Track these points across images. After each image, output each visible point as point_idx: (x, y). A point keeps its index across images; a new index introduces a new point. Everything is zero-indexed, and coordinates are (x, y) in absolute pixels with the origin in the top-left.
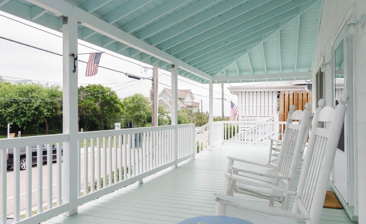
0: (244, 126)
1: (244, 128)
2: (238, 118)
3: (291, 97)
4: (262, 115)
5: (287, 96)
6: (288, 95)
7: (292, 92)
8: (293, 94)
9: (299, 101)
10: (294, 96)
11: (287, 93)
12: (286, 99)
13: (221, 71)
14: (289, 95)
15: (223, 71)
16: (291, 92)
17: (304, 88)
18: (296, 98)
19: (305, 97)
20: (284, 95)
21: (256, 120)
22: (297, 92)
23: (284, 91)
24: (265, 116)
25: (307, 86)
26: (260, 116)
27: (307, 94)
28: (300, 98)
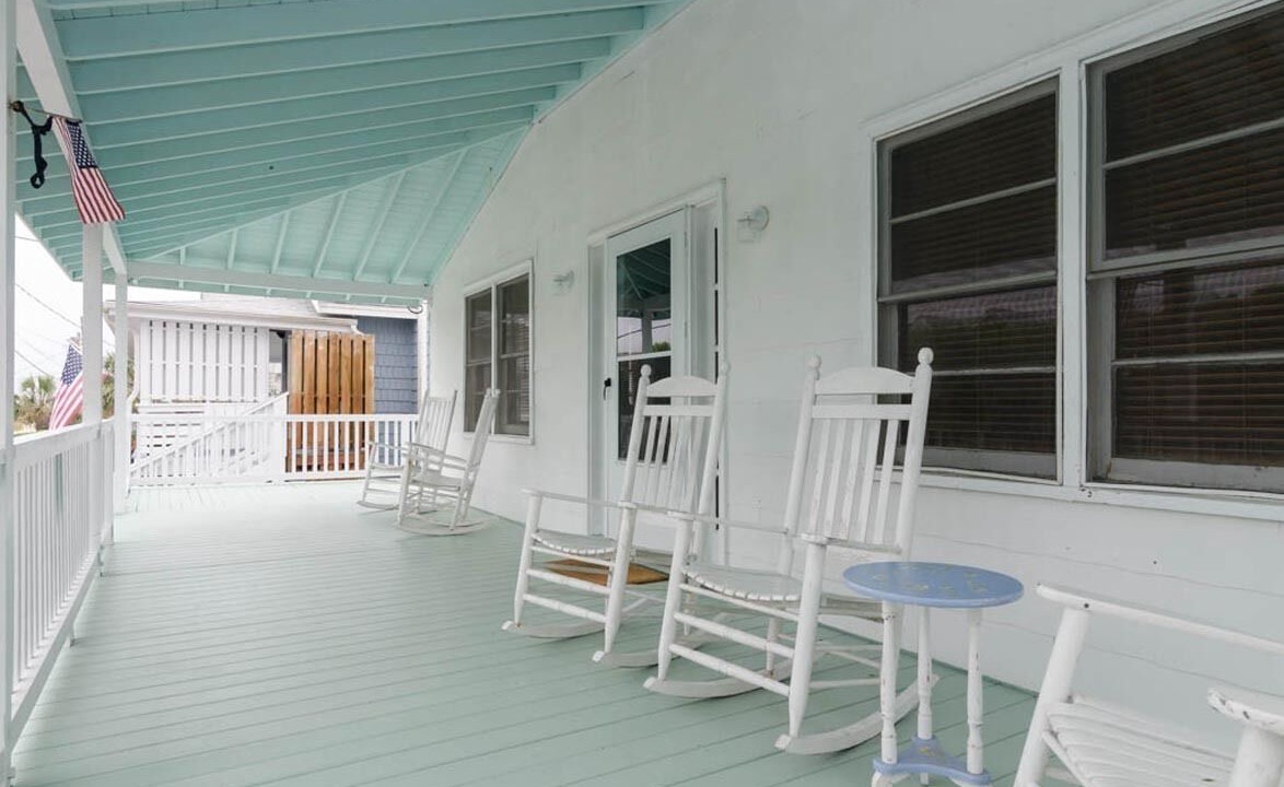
0: (158, 431)
1: (156, 437)
2: (137, 405)
3: (322, 347)
4: (224, 396)
5: (310, 344)
6: (313, 343)
7: (326, 334)
8: (328, 341)
9: (343, 360)
10: (331, 346)
11: (310, 337)
12: (309, 354)
13: (172, 247)
14: (316, 341)
15: (179, 251)
16: (322, 336)
17: (349, 326)
18: (335, 355)
19: (358, 350)
20: (303, 340)
21: (202, 412)
22: (336, 336)
23: (304, 330)
24: (230, 402)
25: (356, 321)
26: (217, 401)
27: (364, 343)
28: (346, 352)
